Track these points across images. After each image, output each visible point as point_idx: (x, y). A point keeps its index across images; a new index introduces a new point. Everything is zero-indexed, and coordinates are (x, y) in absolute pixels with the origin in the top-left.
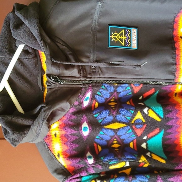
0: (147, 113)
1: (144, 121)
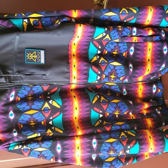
0: (51, 103)
1: (50, 108)
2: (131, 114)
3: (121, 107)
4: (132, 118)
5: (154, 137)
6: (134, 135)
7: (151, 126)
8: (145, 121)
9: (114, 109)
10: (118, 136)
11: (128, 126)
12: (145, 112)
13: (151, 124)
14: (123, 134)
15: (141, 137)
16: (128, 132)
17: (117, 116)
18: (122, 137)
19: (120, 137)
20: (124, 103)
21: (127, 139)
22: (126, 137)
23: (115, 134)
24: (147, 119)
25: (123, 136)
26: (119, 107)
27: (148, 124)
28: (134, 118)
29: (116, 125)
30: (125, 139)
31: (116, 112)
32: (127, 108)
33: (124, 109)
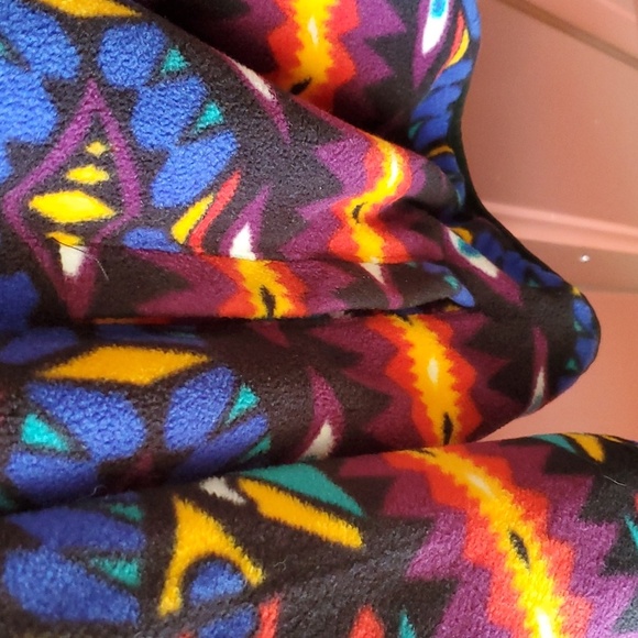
2: (242, 246)
3: (143, 111)
4: (261, 311)
5: (548, 532)
6: (347, 535)
7: (454, 412)
8: (395, 352)
9: (44, 119)
10: (128, 572)
11: (247, 399)
12: (371, 249)
13: (452, 380)
14: (197, 535)
15: (427, 558)
16: (252, 488)
17: (72, 258)
18: (201, 591)
19: (170, 601)
20: (175, 61)
21: (271, 610)
22: (254, 575)
23: (72, 554)
24: (398, 322)
25: (207, 564)
26: (123, 101)
27: (419, 385)
28: (284, 307)
29: (88, 385)
30: (244, 615)
31: (59, 184)
32: (226, 145)
33: (186, 140)
